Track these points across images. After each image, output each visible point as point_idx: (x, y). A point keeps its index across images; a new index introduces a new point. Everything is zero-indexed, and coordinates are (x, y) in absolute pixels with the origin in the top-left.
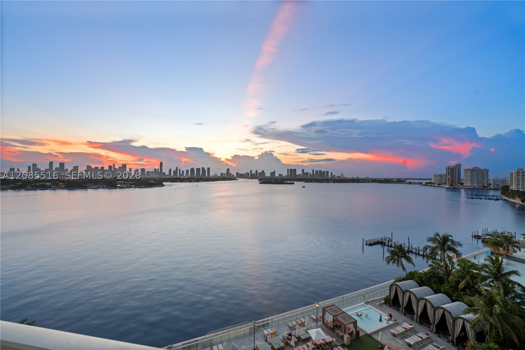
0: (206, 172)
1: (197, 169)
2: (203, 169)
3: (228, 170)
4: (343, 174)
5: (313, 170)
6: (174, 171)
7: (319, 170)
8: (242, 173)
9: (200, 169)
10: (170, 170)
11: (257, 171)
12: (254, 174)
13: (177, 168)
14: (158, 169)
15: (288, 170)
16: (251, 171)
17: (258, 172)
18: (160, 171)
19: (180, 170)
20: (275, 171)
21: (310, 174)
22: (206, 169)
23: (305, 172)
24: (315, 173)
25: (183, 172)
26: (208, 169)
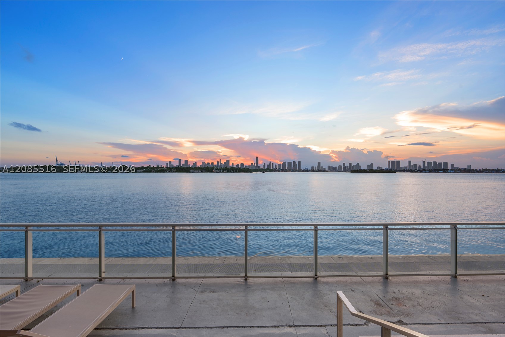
0: (297, 166)
1: (288, 163)
2: (294, 162)
3: (319, 163)
4: (471, 166)
5: (424, 162)
6: (268, 165)
7: (433, 162)
8: (334, 166)
9: (291, 162)
10: (265, 164)
11: (350, 164)
12: (347, 167)
13: (270, 162)
14: (254, 164)
15: (389, 162)
16: (344, 164)
17: (352, 165)
18: (256, 165)
19: (273, 164)
20: (372, 164)
21: (420, 166)
22: (297, 163)
23: (412, 164)
24: (426, 165)
25: (276, 166)
26: (299, 163)
